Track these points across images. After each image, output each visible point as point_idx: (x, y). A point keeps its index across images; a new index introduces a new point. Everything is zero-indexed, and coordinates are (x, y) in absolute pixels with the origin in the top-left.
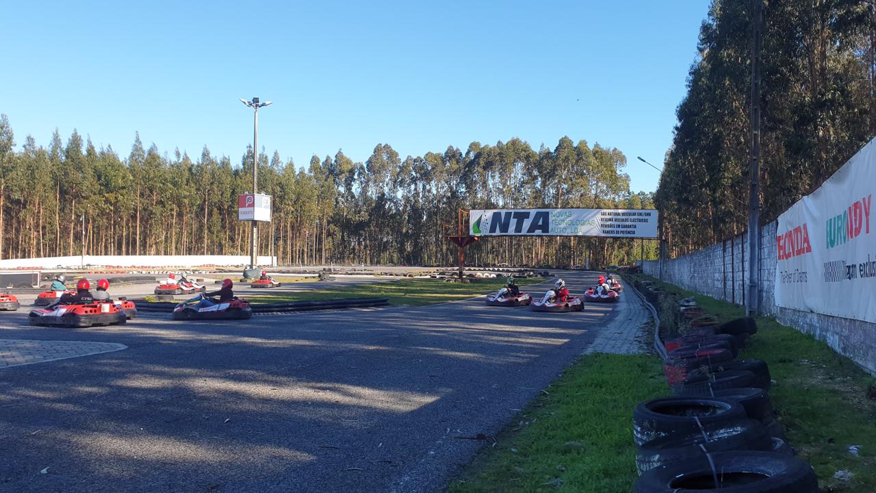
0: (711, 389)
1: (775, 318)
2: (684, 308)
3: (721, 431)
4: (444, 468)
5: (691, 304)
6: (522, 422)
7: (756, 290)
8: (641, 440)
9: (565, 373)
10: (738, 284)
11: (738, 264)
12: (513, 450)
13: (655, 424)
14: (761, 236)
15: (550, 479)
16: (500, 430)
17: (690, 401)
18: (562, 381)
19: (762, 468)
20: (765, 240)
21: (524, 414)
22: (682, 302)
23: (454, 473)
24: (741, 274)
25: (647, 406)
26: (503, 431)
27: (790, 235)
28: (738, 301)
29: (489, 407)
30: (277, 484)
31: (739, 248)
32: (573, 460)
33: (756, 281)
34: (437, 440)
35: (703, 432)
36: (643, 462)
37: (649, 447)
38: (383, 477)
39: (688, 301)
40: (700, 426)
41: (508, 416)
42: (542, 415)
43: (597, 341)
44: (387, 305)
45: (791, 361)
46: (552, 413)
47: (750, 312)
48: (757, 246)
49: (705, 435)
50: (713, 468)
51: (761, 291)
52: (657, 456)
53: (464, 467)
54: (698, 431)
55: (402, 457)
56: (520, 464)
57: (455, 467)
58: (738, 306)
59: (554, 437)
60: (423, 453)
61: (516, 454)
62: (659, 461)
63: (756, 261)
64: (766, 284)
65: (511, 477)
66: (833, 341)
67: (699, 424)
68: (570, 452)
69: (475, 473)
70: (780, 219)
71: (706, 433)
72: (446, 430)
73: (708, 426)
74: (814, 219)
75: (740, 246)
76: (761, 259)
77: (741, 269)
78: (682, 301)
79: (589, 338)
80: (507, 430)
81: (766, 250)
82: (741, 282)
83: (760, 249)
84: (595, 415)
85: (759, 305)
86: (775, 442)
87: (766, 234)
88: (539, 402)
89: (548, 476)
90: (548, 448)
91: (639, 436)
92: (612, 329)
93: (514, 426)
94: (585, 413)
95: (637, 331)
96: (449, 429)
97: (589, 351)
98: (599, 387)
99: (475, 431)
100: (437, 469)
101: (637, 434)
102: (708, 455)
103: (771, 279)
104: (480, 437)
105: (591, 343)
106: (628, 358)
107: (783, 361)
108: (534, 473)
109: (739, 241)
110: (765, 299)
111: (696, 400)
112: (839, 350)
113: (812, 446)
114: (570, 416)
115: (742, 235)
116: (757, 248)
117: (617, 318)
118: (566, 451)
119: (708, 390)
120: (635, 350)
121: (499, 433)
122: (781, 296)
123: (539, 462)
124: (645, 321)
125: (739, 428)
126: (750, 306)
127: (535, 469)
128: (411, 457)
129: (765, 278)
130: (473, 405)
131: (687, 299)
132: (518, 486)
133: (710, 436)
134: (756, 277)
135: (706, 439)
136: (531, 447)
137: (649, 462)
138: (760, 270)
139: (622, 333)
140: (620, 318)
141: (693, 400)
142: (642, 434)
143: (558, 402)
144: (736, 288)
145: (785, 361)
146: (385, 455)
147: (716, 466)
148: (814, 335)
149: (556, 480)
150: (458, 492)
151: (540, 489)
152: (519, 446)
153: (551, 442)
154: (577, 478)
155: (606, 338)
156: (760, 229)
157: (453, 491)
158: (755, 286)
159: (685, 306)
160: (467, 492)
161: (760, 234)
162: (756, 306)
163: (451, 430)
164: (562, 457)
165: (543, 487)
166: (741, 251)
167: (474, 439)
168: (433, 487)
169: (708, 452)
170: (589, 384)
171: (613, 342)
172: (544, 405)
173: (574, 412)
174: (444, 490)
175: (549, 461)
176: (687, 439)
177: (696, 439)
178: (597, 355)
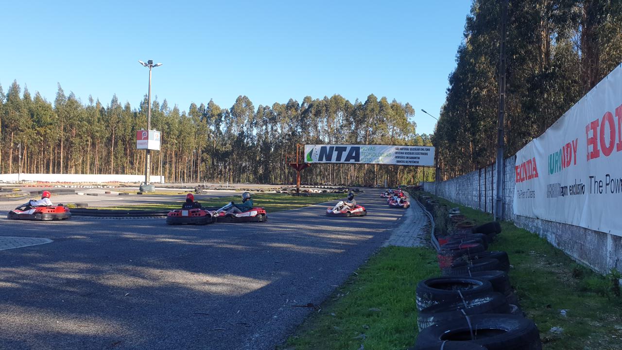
0: (469, 271)
1: (513, 224)
2: (452, 215)
3: (476, 301)
4: (284, 328)
5: (457, 212)
6: (339, 295)
7: (501, 203)
8: (421, 306)
9: (369, 260)
10: (489, 199)
11: (489, 186)
12: (333, 314)
13: (431, 296)
14: (505, 166)
15: (358, 335)
16: (324, 301)
18: (367, 265)
19: (503, 325)
20: (508, 169)
21: (341, 289)
23: (291, 331)
24: (491, 192)
25: (426, 283)
27: (524, 165)
28: (489, 211)
29: (317, 284)
30: (163, 340)
31: (490, 174)
32: (374, 321)
33: (501, 197)
34: (279, 308)
35: (464, 301)
36: (423, 322)
37: (427, 312)
38: (240, 335)
39: (454, 211)
40: (462, 297)
41: (329, 289)
42: (353, 289)
43: (392, 238)
45: (523, 252)
46: (360, 288)
47: (497, 218)
48: (502, 172)
49: (465, 303)
50: (470, 326)
51: (504, 204)
52: (432, 318)
53: (298, 327)
54: (460, 300)
55: (254, 320)
56: (338, 324)
57: (292, 327)
58: (488, 214)
59: (361, 305)
60: (269, 317)
61: (335, 317)
62: (433, 321)
63: (501, 183)
64: (507, 199)
65: (331, 333)
66: (552, 238)
67: (461, 295)
68: (372, 315)
69: (305, 331)
70: (518, 154)
72: (285, 301)
73: (467, 297)
74: (540, 154)
75: (491, 172)
76: (504, 182)
77: (491, 188)
78: (451, 210)
79: (386, 236)
80: (328, 301)
81: (508, 176)
82: (491, 198)
83: (504, 174)
84: (390, 289)
85: (503, 213)
86: (512, 308)
87: (508, 164)
88: (351, 280)
89: (357, 333)
90: (356, 313)
91: (420, 304)
92: (402, 229)
93: (334, 297)
94: (383, 288)
95: (419, 231)
96: (288, 300)
97: (386, 244)
98: (392, 270)
99: (306, 301)
100: (279, 329)
101: (419, 303)
102: (467, 317)
103: (511, 195)
104: (310, 305)
105: (388, 239)
106: (412, 250)
107: (518, 252)
108: (347, 331)
109: (490, 169)
110: (507, 209)
111: (459, 279)
112: (555, 244)
113: (536, 310)
114: (372, 290)
115: (493, 164)
116: (502, 175)
117: (406, 222)
118: (369, 315)
119: (468, 272)
120: (418, 244)
122: (517, 207)
123: (351, 323)
124: (425, 224)
125: (488, 299)
126: (497, 215)
127: (348, 327)
128: (261, 320)
129: (507, 195)
130: (305, 283)
131: (453, 209)
132: (336, 340)
133: (469, 304)
134: (501, 194)
135: (466, 305)
136: (345, 312)
137: (427, 322)
138: (504, 189)
139: (409, 232)
140: (407, 221)
141: (457, 279)
142: (422, 302)
143: (365, 280)
144: (488, 201)
145: (519, 253)
146: (242, 319)
147: (472, 325)
148: (539, 234)
149: (362, 335)
150: (293, 344)
151: (351, 342)
152: (337, 311)
153: (359, 308)
154: (376, 333)
155: (398, 236)
156: (504, 161)
157: (290, 344)
158: (500, 200)
159: (453, 214)
160: (300, 345)
161: (504, 164)
162: (501, 214)
163: (289, 301)
164: (367, 319)
165: (353, 340)
166: (491, 176)
167: (306, 307)
168: (276, 341)
169: (467, 315)
170: (385, 267)
171: (402, 239)
172: (354, 283)
173: (375, 287)
174: (284, 343)
175: (358, 322)
176: (453, 306)
177: (459, 306)
178: (391, 247)
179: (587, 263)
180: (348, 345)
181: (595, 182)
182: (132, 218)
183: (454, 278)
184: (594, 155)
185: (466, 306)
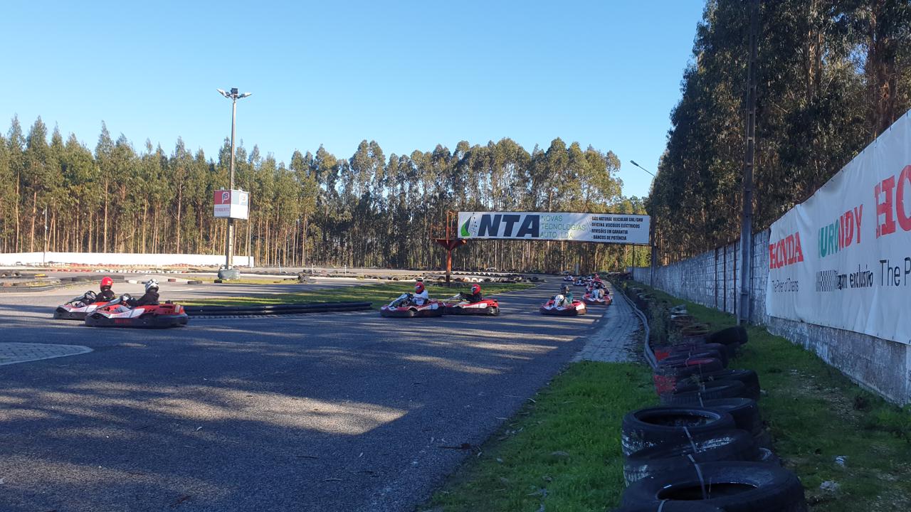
0: (700, 399)
1: (765, 329)
2: (675, 316)
3: (710, 442)
4: (428, 478)
5: (682, 312)
6: (508, 431)
7: (748, 299)
8: (629, 450)
9: (553, 381)
10: (729, 292)
11: (730, 273)
12: (499, 460)
13: (642, 435)
14: (753, 244)
15: (536, 489)
16: (486, 440)
17: (679, 410)
18: (550, 389)
19: (749, 478)
20: (758, 248)
21: (510, 423)
22: (673, 310)
23: (437, 483)
24: (733, 282)
25: (635, 415)
26: (488, 440)
27: (783, 244)
28: (730, 310)
29: (475, 415)
30: (253, 495)
31: (731, 256)
32: (560, 470)
34: (420, 450)
35: (692, 442)
36: (632, 472)
37: (637, 457)
38: (363, 487)
39: (679, 309)
40: (689, 436)
41: (493, 424)
42: (529, 424)
43: (586, 349)
44: (371, 309)
45: (780, 371)
46: (539, 422)
47: (742, 321)
48: (749, 254)
49: (694, 445)
50: (702, 479)
51: (752, 300)
52: (645, 467)
53: (447, 477)
54: (687, 441)
55: (384, 467)
56: (506, 474)
57: (439, 477)
58: (729, 315)
59: (540, 446)
60: (406, 463)
61: (502, 464)
62: (647, 471)
63: (749, 270)
64: (757, 293)
65: (497, 487)
66: (823, 351)
67: (688, 434)
68: (557, 462)
69: (459, 484)
70: (773, 227)
71: (695, 443)
72: (430, 439)
73: (697, 436)
74: (806, 228)
75: (733, 253)
76: (753, 267)
77: (733, 277)
78: (673, 308)
79: (577, 346)
80: (493, 439)
81: (758, 259)
82: (733, 291)
83: (752, 257)
84: (583, 425)
85: (750, 316)
86: (763, 453)
87: (758, 242)
88: (526, 410)
89: (533, 487)
90: (534, 458)
91: (627, 446)
92: (600, 337)
93: (500, 435)
94: (573, 422)
95: (627, 339)
96: (433, 439)
97: (578, 358)
98: (587, 396)
99: (460, 440)
100: (420, 480)
101: (626, 444)
102: (696, 465)
103: (763, 287)
104: (465, 446)
105: (580, 351)
106: (617, 367)
107: (773, 371)
108: (520, 484)
109: (731, 248)
110: (756, 308)
111: (685, 410)
112: (827, 360)
113: (799, 456)
114: (557, 425)
115: (735, 242)
116: (749, 257)
117: (606, 326)
118: (552, 461)
119: (698, 400)
120: (624, 358)
121: (485, 442)
122: (772, 305)
123: (525, 473)
124: (635, 329)
125: (728, 439)
126: (741, 316)
127: (521, 479)
128: (394, 467)
129: (757, 287)
130: (458, 414)
131: (677, 307)
132: (503, 497)
133: (700, 446)
134: (748, 286)
135: (695, 448)
136: (516, 457)
137: (637, 472)
138: (752, 279)
139: (611, 341)
140: (609, 325)
141: (682, 410)
142: (630, 443)
143: (546, 410)
144: (728, 296)
145: (775, 372)
146: (366, 465)
147: (704, 477)
148: (804, 345)
149: (542, 491)
150: (441, 503)
151: (525, 501)
152: (505, 455)
153: (537, 451)
154: (563, 488)
155: (595, 346)
156: (753, 236)
157: (436, 503)
158: (747, 295)
159: (676, 314)
160: (451, 504)
161: (753, 241)
162: (748, 316)
163: (435, 440)
164: (549, 467)
165: (529, 498)
166: (733, 259)
167: (459, 448)
168: (416, 498)
169: (696, 463)
170: (576, 393)
171: (601, 350)
172: (531, 414)
173: (562, 421)
174: (427, 501)
175: (536, 471)
176: (675, 449)
177: (684, 449)
178: (586, 363)
179: (875, 388)
180: (520, 504)
181: (889, 269)
182: (207, 317)
183: (677, 408)
184: (888, 229)
185: (695, 451)
